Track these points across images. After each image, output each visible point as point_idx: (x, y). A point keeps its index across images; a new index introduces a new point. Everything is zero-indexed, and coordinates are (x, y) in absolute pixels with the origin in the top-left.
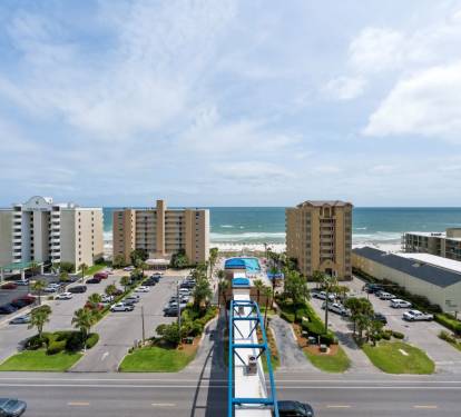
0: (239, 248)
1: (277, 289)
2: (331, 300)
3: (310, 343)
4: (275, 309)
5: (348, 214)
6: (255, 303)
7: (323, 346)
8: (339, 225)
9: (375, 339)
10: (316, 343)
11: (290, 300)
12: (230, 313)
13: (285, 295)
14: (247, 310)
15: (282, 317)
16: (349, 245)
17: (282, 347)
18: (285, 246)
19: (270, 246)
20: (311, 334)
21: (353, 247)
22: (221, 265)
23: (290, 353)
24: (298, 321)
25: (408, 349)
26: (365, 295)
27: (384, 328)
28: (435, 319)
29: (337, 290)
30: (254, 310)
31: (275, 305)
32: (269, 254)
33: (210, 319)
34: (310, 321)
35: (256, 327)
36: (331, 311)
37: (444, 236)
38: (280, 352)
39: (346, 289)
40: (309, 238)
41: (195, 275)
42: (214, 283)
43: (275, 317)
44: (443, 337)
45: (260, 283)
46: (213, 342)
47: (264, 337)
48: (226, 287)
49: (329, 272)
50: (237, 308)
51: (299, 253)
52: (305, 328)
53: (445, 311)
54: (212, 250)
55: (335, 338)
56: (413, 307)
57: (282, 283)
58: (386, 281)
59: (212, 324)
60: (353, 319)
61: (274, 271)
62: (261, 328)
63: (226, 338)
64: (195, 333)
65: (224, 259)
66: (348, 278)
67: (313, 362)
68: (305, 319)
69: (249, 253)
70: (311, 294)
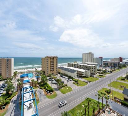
0: (26, 70)
1: (39, 81)
2: (53, 81)
3: (48, 93)
4: (38, 87)
5: (57, 59)
6: (32, 87)
7: (51, 93)
8: (55, 62)
9: (62, 87)
10: (49, 92)
11: (43, 83)
12: (22, 92)
13: (41, 82)
14: (29, 90)
15: (40, 88)
16: (57, 67)
17: (40, 97)
18: (41, 68)
19: (37, 69)
20: (48, 91)
21: (58, 67)
22: (18, 77)
23: (42, 98)
24: (45, 88)
25: (68, 87)
26: (60, 78)
27: (64, 84)
28: (72, 80)
29: (54, 78)
30: (31, 89)
31: (38, 86)
32: (36, 71)
33: (14, 97)
34: (48, 87)
35: (32, 94)
36: (53, 83)
37: (73, 63)
38: (40, 99)
39: (56, 77)
40: (48, 66)
41: (6, 83)
42: (15, 84)
43: (38, 89)
44: (73, 83)
45: (33, 80)
46: (15, 104)
47: (34, 96)
48: (21, 84)
49: (53, 74)
50: (25, 90)
51: (45, 70)
52: (47, 90)
53: (74, 78)
54: (14, 73)
55: (54, 90)
56: (69, 78)
57: (40, 79)
58: (64, 74)
59: (15, 98)
60: (58, 84)
61: (38, 76)
62: (33, 94)
63: (21, 101)
64: (6, 104)
65: (20, 75)
66: (57, 74)
67: (49, 98)
68: (47, 87)
69: (30, 72)
70: (48, 80)
